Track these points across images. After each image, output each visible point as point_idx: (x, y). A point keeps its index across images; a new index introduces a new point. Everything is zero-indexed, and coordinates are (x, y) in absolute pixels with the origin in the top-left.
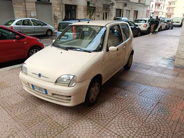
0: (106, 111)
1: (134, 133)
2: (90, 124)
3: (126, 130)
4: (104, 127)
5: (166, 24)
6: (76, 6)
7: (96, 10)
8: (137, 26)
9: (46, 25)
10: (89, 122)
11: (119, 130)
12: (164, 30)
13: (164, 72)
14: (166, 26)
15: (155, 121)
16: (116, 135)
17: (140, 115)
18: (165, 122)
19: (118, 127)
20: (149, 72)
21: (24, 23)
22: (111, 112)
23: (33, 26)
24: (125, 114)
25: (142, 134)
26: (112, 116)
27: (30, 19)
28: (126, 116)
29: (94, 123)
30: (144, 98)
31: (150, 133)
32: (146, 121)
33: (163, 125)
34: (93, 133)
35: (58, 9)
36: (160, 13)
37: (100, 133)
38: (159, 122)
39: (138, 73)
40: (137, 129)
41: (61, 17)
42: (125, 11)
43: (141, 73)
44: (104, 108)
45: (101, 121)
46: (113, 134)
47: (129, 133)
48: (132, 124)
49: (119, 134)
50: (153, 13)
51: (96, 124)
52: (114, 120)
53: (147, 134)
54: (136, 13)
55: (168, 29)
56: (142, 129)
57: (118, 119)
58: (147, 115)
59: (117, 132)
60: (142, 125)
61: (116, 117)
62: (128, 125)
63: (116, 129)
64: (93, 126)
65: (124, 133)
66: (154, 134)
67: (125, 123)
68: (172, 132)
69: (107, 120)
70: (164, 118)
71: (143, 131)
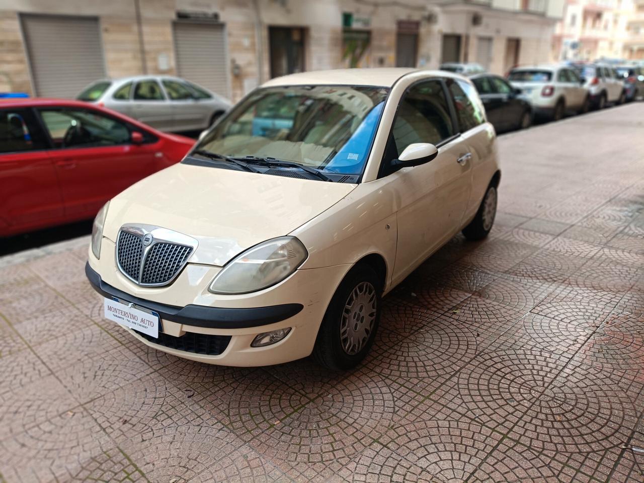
0: (431, 356)
1: (519, 414)
2: (385, 390)
3: (493, 405)
4: (428, 398)
5: (621, 83)
7: (375, 42)
8: (518, 91)
9: (208, 96)
10: (380, 384)
11: (472, 406)
12: (618, 103)
13: (615, 243)
14: (624, 91)
15: (581, 384)
16: (464, 419)
17: (536, 367)
18: (614, 387)
19: (467, 399)
20: (563, 245)
21: (137, 91)
22: (444, 357)
23: (168, 102)
24: (489, 363)
25: (543, 417)
26: (448, 370)
27: (159, 78)
28: (492, 370)
29: (395, 386)
30: (546, 320)
31: (568, 415)
32: (555, 383)
33: (609, 393)
34: (394, 412)
36: (601, 44)
37: (417, 412)
38: (595, 388)
39: (525, 246)
40: (527, 404)
41: (254, 69)
42: (473, 43)
43: (536, 248)
44: (421, 347)
45: (416, 381)
46: (456, 416)
47: (504, 414)
48: (512, 390)
49: (473, 417)
50: (574, 46)
51: (403, 389)
52: (455, 379)
53: (558, 418)
54: (514, 45)
55: (629, 100)
56: (543, 404)
57: (467, 378)
58: (557, 366)
59: (467, 410)
60: (541, 395)
61: (461, 373)
62: (500, 394)
63: (464, 402)
64: (394, 394)
65: (488, 413)
66: (579, 417)
67: (488, 387)
68: (636, 413)
69: (434, 378)
70: (613, 376)
71: (544, 410)
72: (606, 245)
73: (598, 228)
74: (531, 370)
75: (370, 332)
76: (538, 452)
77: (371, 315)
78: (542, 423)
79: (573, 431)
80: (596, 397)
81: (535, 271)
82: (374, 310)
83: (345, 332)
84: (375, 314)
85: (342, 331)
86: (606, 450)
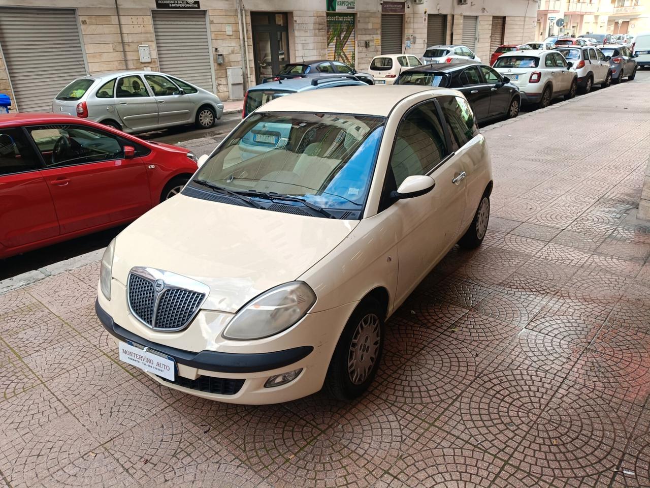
0: (433, 380)
1: (518, 439)
2: (392, 417)
3: (494, 430)
4: (432, 424)
6: (287, 16)
8: (507, 80)
9: (195, 90)
10: (387, 412)
11: (474, 432)
13: (604, 248)
15: (575, 405)
16: (467, 446)
17: (533, 388)
18: (605, 407)
19: (470, 424)
20: (554, 252)
22: (446, 380)
23: (153, 98)
24: (489, 385)
25: (539, 440)
26: (450, 394)
27: (141, 74)
28: (492, 392)
29: (401, 413)
30: (541, 336)
31: (563, 438)
32: (551, 405)
33: (601, 414)
34: (402, 441)
35: (229, 30)
37: (423, 440)
38: (588, 408)
39: (518, 254)
40: (525, 428)
42: (459, 22)
43: (529, 256)
44: (423, 370)
45: (420, 407)
46: (460, 443)
47: (504, 439)
48: (511, 413)
49: (476, 443)
50: (560, 23)
51: (409, 417)
52: (457, 404)
53: (555, 442)
56: (541, 427)
57: (469, 402)
58: (552, 387)
59: (470, 437)
60: (538, 418)
61: (462, 397)
62: (500, 419)
63: (466, 428)
64: (401, 422)
65: (489, 439)
66: (574, 440)
67: (489, 411)
68: (626, 434)
69: (438, 404)
70: (604, 396)
71: (542, 434)
72: (595, 251)
73: (588, 232)
74: (528, 391)
75: (375, 360)
76: (537, 478)
77: (376, 343)
78: (540, 448)
79: (569, 455)
80: (590, 418)
81: (529, 283)
82: (379, 338)
83: (352, 365)
84: (379, 342)
85: (349, 364)
86: (599, 473)
